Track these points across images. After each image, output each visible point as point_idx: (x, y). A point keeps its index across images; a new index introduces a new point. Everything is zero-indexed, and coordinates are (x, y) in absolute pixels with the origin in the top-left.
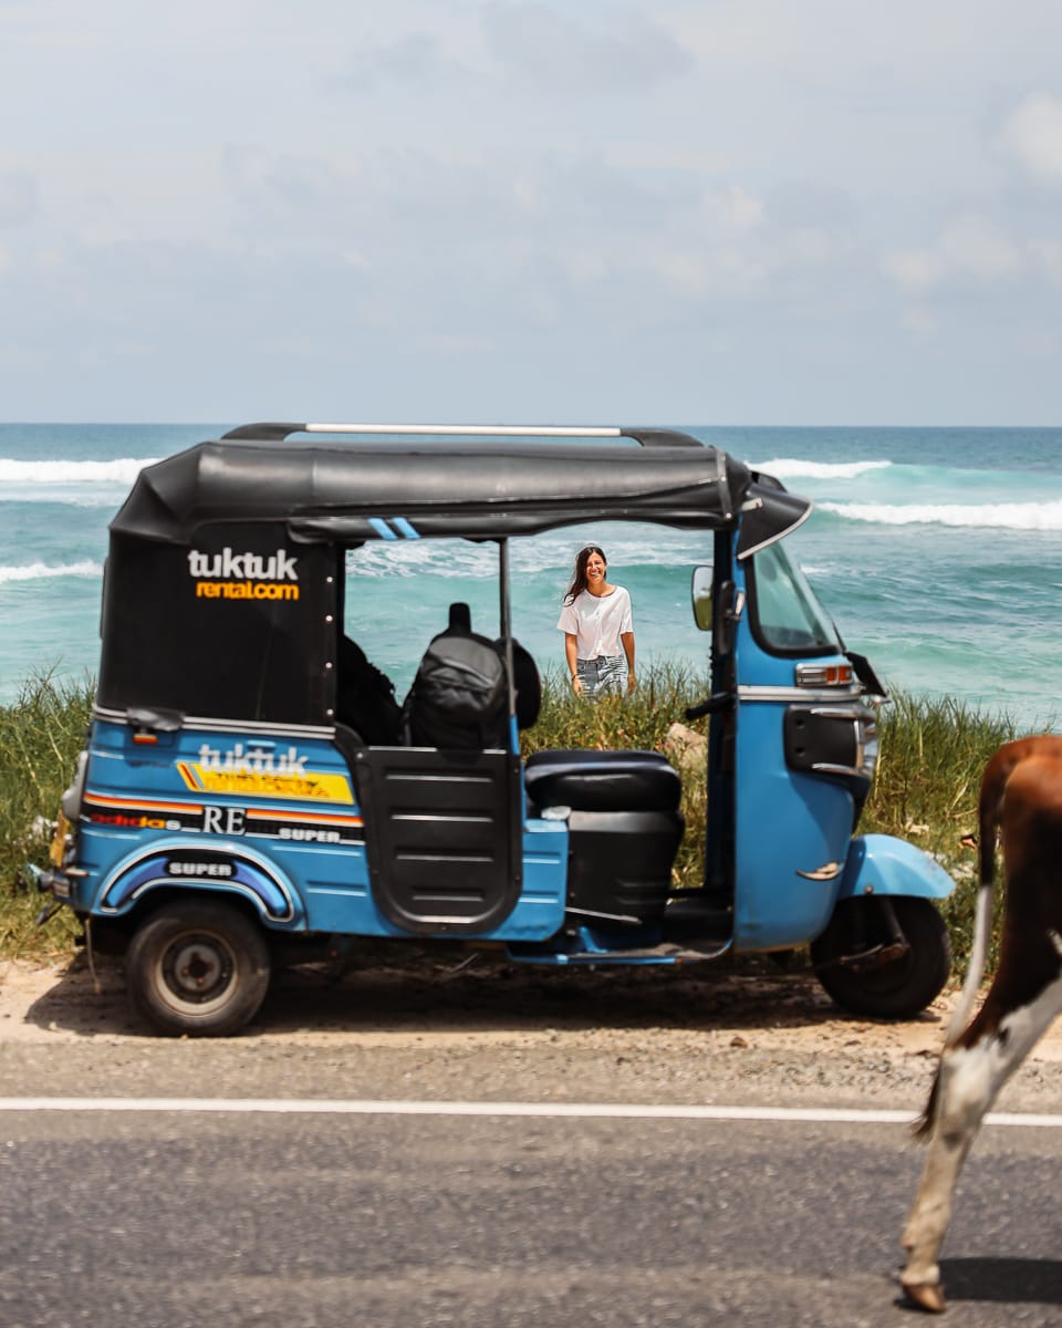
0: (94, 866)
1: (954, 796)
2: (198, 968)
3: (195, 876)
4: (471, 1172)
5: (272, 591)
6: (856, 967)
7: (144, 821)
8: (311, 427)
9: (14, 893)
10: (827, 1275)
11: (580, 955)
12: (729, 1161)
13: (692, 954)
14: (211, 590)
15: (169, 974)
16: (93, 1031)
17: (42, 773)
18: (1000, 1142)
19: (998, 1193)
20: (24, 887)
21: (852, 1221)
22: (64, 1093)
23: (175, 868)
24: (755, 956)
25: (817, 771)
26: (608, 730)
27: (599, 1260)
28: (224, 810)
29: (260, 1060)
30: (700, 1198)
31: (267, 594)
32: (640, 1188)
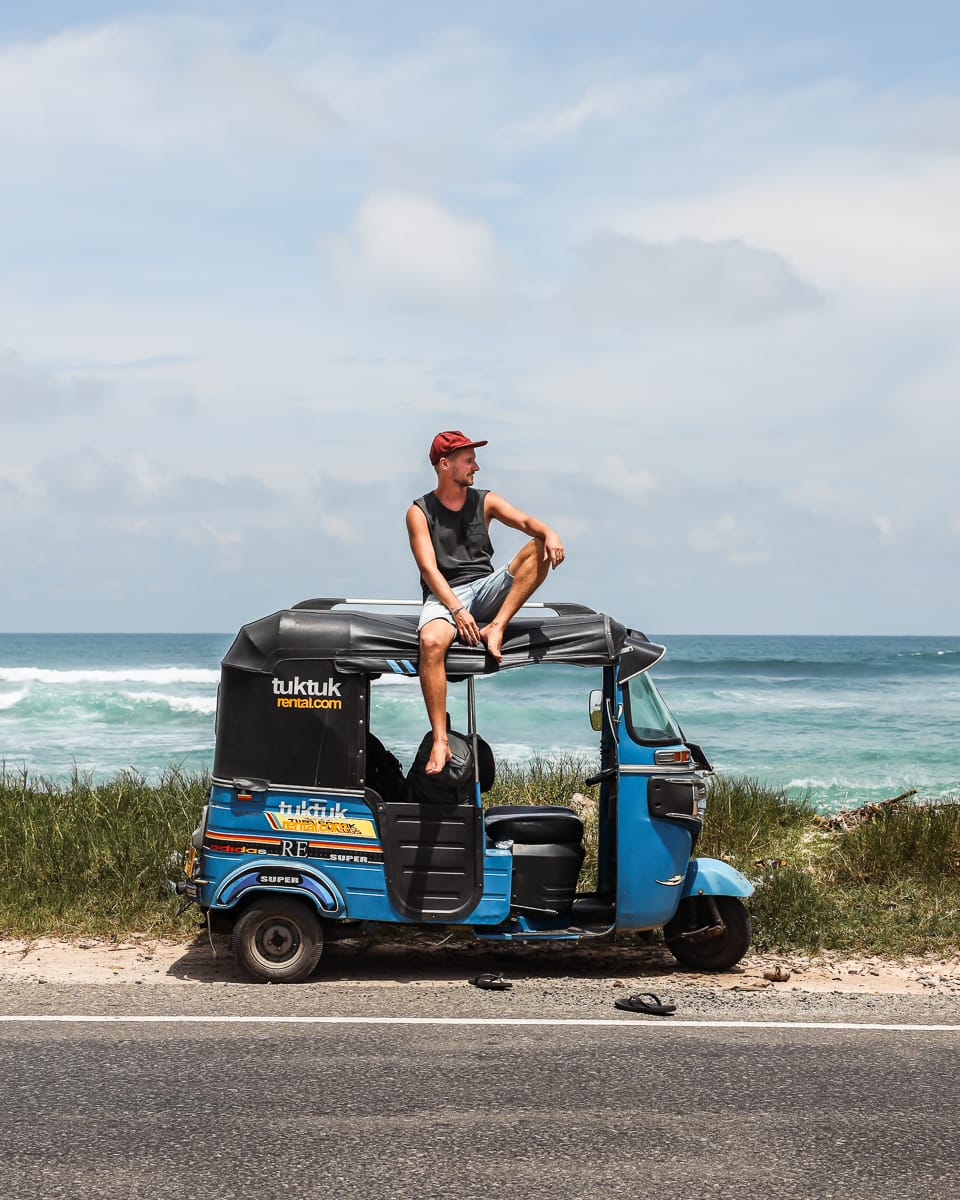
0: (212, 878)
1: (751, 838)
2: (278, 940)
3: (276, 884)
4: (454, 1056)
5: (325, 704)
6: (691, 940)
7: (244, 849)
8: (348, 601)
9: (159, 898)
10: (680, 1113)
11: (519, 934)
12: (616, 1049)
13: (590, 933)
14: (286, 703)
15: (260, 944)
16: (211, 980)
17: (176, 825)
18: (784, 1038)
19: (784, 1066)
20: (165, 894)
21: (694, 1082)
22: (195, 1013)
23: (264, 879)
24: (628, 935)
25: (668, 817)
26: (533, 798)
27: (537, 1106)
28: (294, 842)
29: (318, 994)
30: (599, 1071)
31: (322, 705)
32: (562, 1065)
